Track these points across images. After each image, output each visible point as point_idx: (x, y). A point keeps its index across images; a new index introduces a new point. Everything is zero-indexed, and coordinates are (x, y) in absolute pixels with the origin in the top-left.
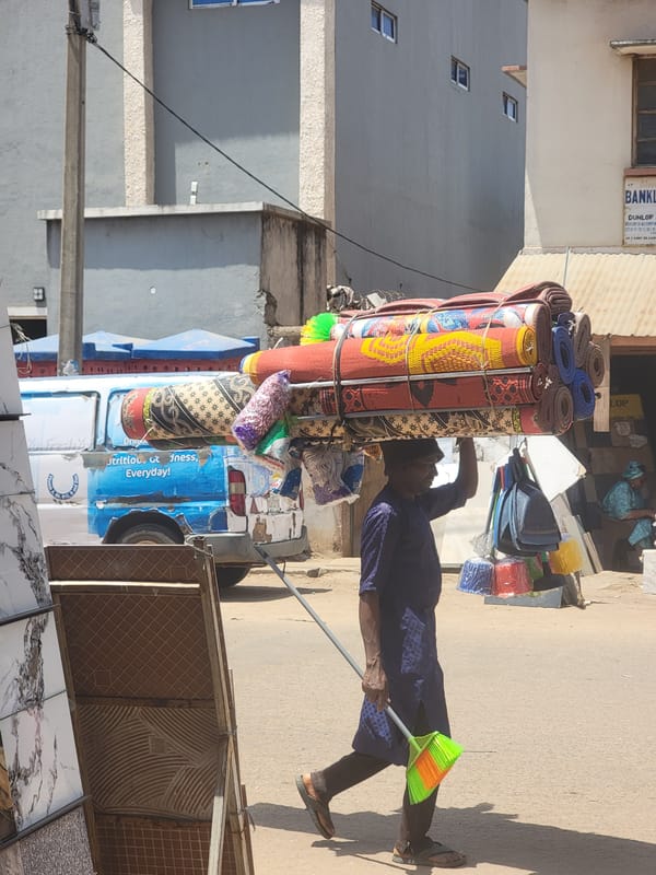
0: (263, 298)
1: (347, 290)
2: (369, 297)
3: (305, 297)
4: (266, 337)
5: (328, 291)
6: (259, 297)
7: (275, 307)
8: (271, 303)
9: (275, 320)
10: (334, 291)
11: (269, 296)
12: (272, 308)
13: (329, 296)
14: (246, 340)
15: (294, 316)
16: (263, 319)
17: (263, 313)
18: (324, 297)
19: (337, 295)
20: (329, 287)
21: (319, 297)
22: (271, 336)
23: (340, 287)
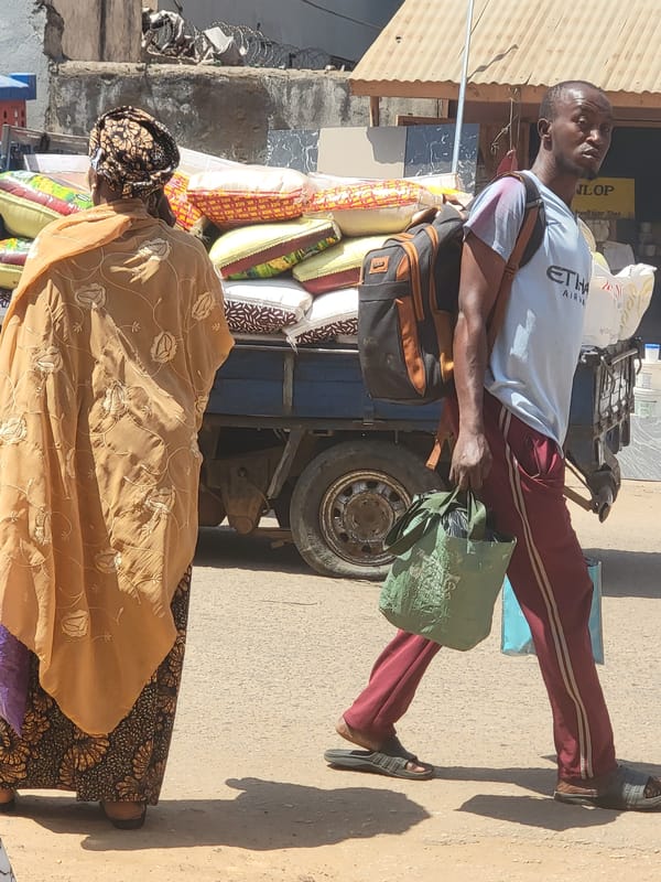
0: (43, 14)
1: (174, 17)
2: (207, 32)
3: (108, 20)
4: (46, 75)
5: (145, 16)
6: (35, 12)
7: (61, 29)
8: (55, 23)
9: (60, 50)
10: (154, 18)
11: (51, 11)
12: (56, 31)
13: (146, 25)
14: (14, 77)
15: (90, 47)
16: (42, 47)
17: (42, 37)
18: (138, 25)
19: (159, 24)
20: (145, 10)
21: (130, 24)
22: (56, 74)
23: (163, 13)
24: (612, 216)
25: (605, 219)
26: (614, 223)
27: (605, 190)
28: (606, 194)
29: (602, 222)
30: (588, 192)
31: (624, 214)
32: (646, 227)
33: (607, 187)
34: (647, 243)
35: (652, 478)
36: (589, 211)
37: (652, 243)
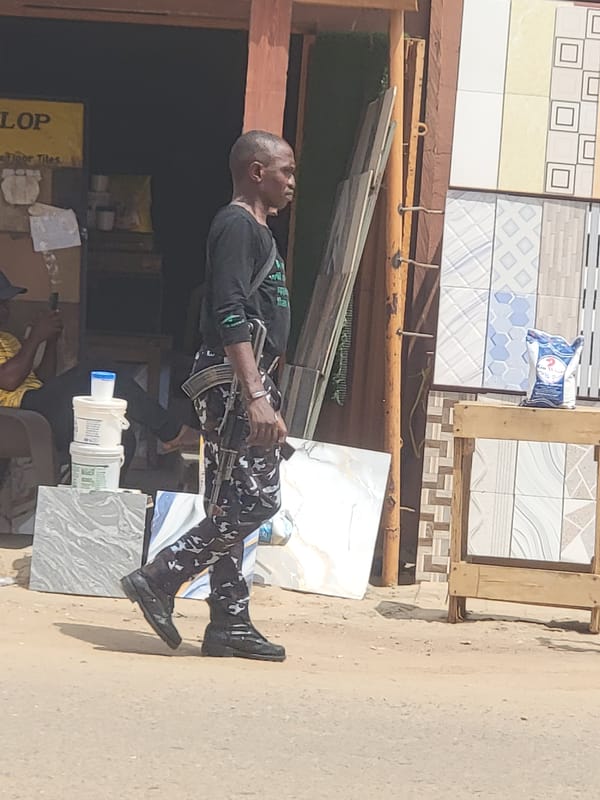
24: (46, 163)
25: (34, 168)
26: (49, 176)
27: (36, 122)
28: (37, 128)
29: (30, 172)
30: (8, 124)
31: (66, 160)
32: (101, 182)
33: (38, 116)
34: (101, 209)
35: (97, 591)
36: (8, 155)
37: (110, 209)
